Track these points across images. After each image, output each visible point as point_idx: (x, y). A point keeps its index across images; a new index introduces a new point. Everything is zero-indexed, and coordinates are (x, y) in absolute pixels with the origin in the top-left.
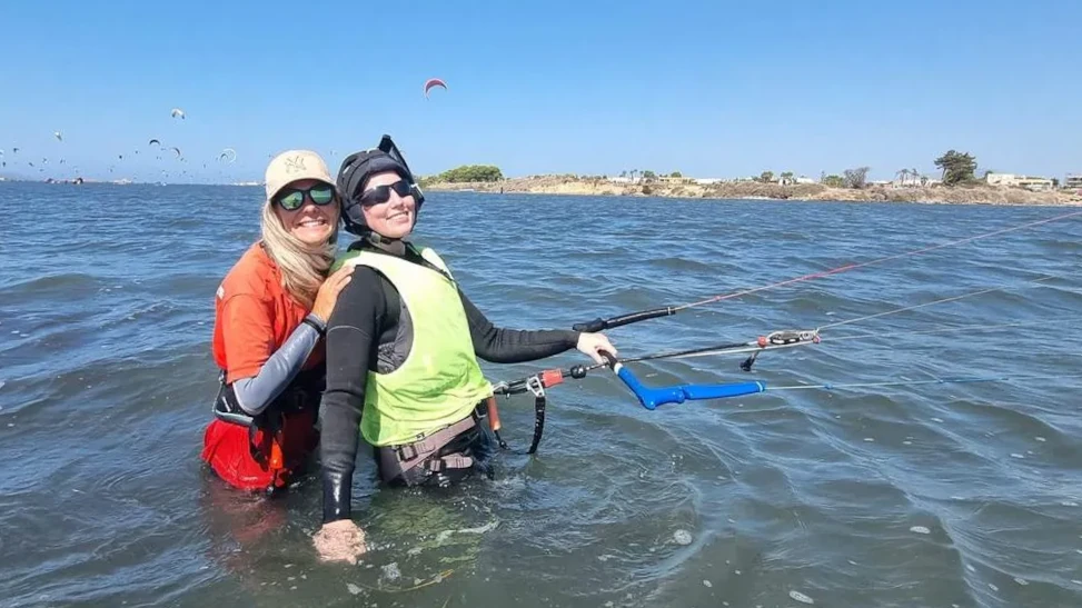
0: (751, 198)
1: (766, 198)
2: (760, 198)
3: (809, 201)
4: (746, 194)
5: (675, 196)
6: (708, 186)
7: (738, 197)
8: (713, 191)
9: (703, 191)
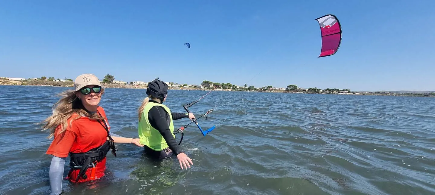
0: (45, 86)
1: (52, 86)
2: (49, 86)
3: (69, 87)
4: (43, 84)
5: (5, 84)
6: (24, 81)
7: (39, 85)
8: (26, 83)
9: (21, 83)
